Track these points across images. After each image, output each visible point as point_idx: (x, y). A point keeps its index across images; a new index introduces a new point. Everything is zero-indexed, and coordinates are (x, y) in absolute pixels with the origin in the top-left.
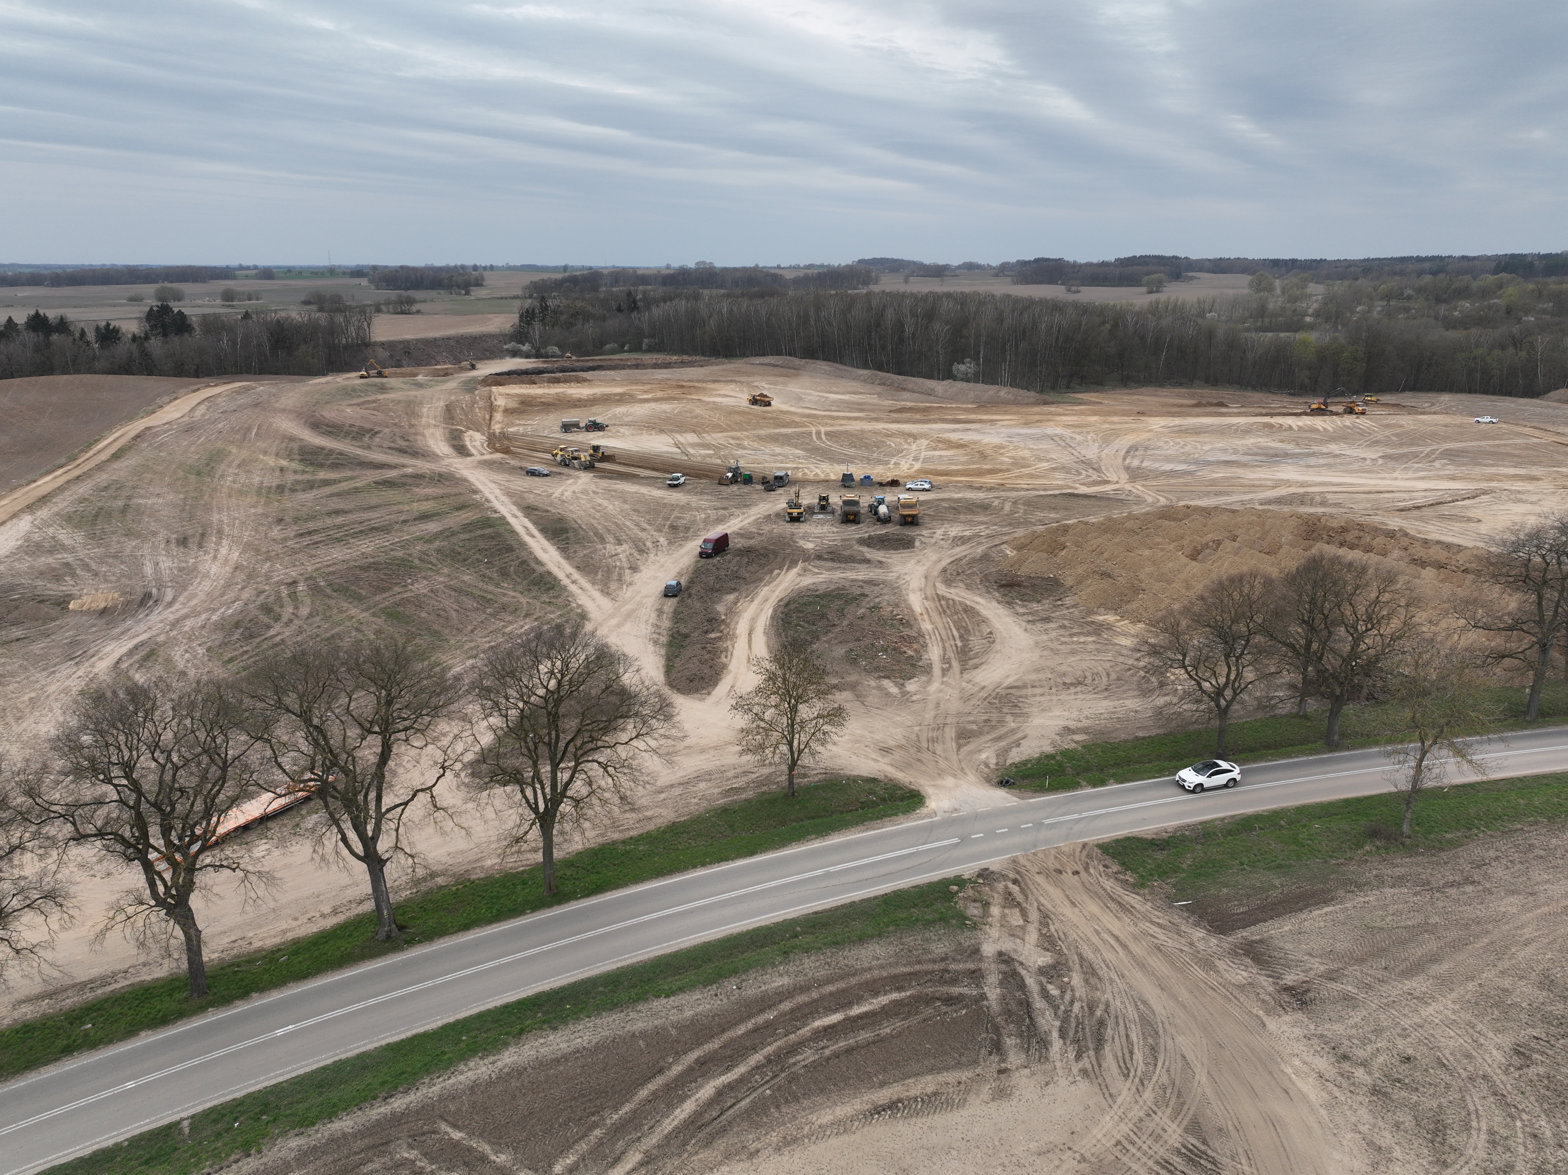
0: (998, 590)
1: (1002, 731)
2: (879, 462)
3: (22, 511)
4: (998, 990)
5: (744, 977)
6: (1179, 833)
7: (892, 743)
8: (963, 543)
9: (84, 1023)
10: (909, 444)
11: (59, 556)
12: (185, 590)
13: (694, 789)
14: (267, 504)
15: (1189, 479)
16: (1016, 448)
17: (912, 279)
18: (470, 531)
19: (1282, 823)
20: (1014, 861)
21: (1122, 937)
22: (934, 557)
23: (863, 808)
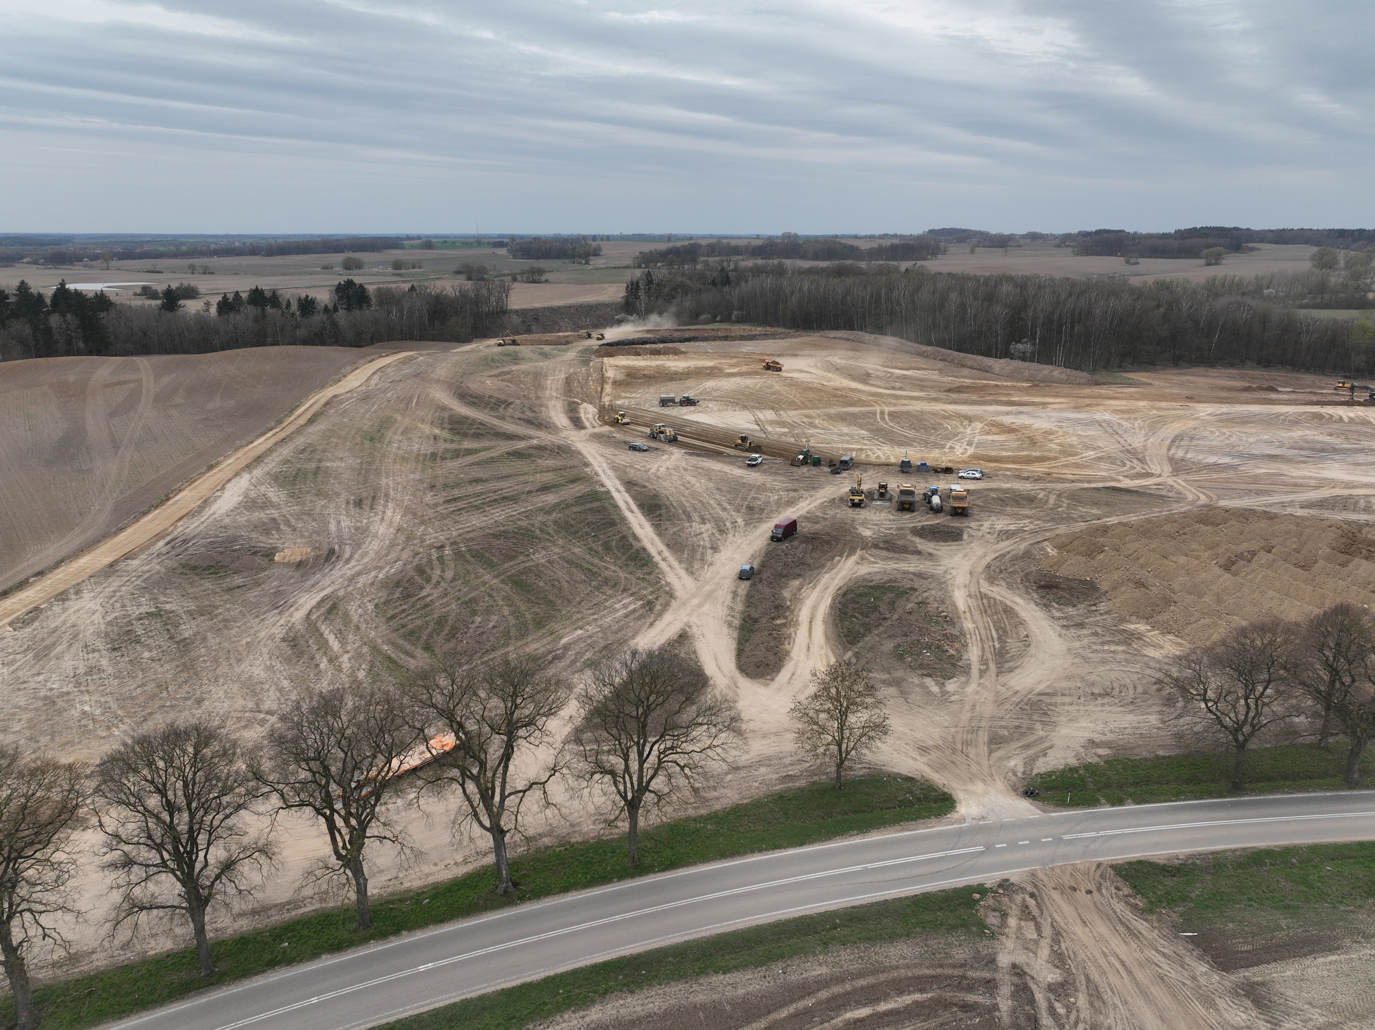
0: (1036, 591)
1: (1031, 739)
2: (936, 446)
3: (243, 470)
4: (1010, 1002)
5: (789, 962)
6: (1190, 861)
7: (930, 743)
8: (1008, 538)
9: (282, 941)
10: (964, 427)
11: (268, 512)
12: (360, 548)
13: (756, 773)
14: (423, 470)
15: (1230, 474)
16: (1065, 434)
17: (978, 250)
18: (582, 504)
19: (1294, 860)
20: (1033, 874)
21: (1128, 963)
22: (980, 552)
23: (900, 807)
